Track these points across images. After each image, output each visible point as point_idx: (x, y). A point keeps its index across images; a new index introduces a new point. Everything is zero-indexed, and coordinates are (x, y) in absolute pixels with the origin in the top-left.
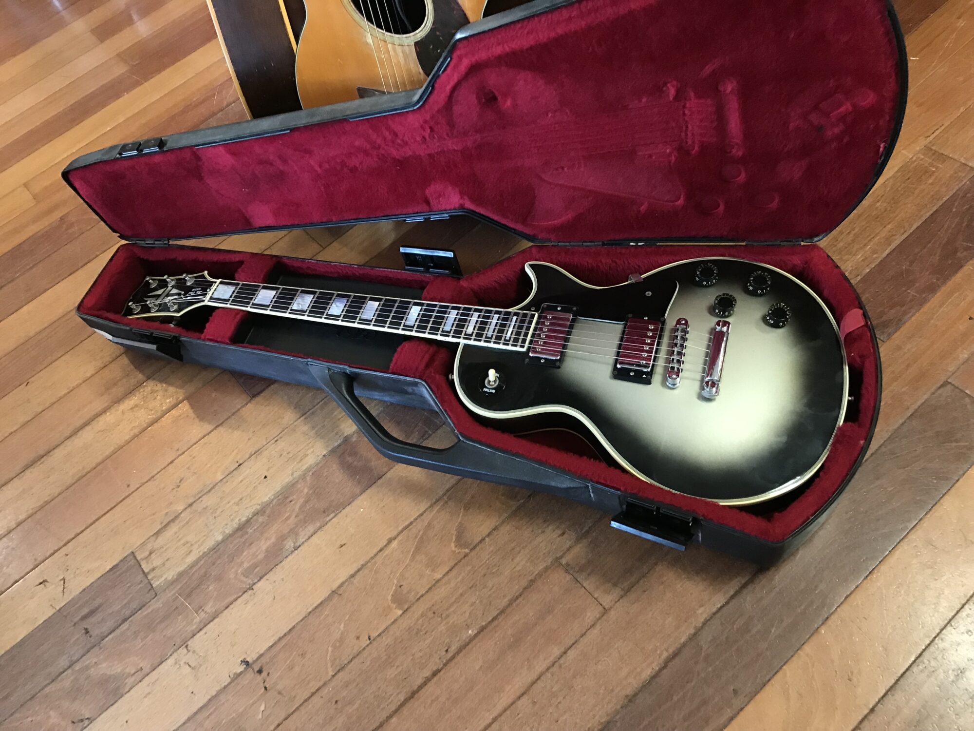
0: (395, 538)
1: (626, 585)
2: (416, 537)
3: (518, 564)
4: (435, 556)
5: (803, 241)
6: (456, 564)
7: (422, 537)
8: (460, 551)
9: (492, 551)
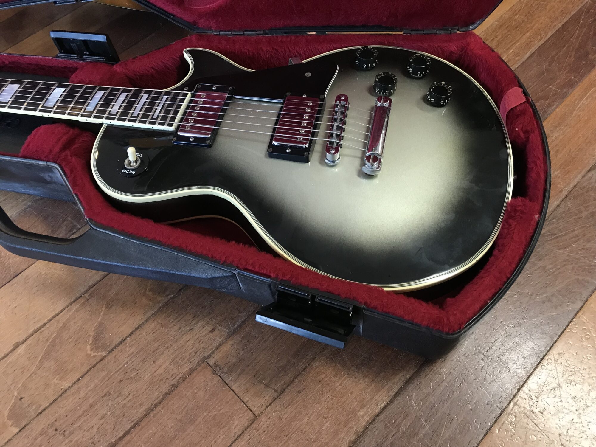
0: (23, 343)
1: (279, 386)
2: (47, 340)
3: (160, 367)
4: (66, 362)
5: (458, 30)
6: (90, 369)
7: (54, 341)
8: (96, 354)
9: (133, 353)
